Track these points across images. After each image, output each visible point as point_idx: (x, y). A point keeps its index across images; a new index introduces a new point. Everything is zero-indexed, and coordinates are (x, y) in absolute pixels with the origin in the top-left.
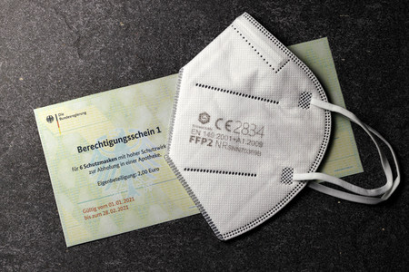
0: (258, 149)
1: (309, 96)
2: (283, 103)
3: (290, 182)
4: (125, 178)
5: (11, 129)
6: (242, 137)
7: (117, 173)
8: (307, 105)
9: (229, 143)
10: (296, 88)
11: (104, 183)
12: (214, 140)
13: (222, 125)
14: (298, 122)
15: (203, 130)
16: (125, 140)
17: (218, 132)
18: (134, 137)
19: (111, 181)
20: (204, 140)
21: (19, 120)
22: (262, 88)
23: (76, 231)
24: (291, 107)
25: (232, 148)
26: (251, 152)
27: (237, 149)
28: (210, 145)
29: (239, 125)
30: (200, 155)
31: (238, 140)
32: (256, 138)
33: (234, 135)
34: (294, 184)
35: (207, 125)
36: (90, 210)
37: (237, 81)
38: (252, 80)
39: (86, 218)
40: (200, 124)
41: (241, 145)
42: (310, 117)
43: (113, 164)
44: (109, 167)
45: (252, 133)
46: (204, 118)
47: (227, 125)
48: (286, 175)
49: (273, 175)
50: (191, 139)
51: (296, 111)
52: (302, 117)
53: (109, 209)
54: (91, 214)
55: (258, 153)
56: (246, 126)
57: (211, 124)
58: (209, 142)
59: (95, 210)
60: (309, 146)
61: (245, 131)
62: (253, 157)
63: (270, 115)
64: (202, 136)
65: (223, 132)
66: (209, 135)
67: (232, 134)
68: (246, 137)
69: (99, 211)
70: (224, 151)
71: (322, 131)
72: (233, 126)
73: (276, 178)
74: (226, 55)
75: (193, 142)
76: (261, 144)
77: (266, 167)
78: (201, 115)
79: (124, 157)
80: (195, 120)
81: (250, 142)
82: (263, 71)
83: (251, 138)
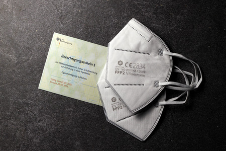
0: (144, 74)
1: (163, 50)
2: (152, 54)
3: (158, 86)
6: (136, 69)
7: (71, 72)
8: (162, 54)
9: (131, 72)
10: (157, 48)
11: (64, 73)
12: (125, 72)
13: (128, 65)
14: (159, 62)
15: (120, 68)
16: (80, 62)
17: (127, 68)
18: (84, 63)
19: (67, 74)
20: (121, 72)
22: (142, 49)
24: (155, 55)
25: (133, 74)
26: (141, 75)
27: (135, 75)
28: (124, 74)
29: (135, 65)
30: (120, 78)
31: (135, 71)
32: (143, 70)
33: (133, 69)
34: (160, 87)
35: (122, 66)
36: (53, 80)
39: (51, 82)
40: (119, 66)
41: (136, 73)
42: (164, 59)
43: (71, 68)
44: (69, 69)
45: (140, 67)
46: (120, 63)
47: (130, 65)
48: (156, 84)
49: (151, 84)
50: (116, 72)
51: (158, 57)
52: (160, 59)
55: (144, 76)
57: (123, 65)
59: (56, 81)
60: (164, 71)
61: (138, 67)
62: (141, 78)
63: (147, 60)
64: (120, 70)
65: (129, 68)
66: (123, 70)
67: (132, 69)
70: (130, 76)
71: (169, 65)
72: (133, 65)
73: (152, 86)
74: (127, 36)
75: (117, 73)
76: (145, 72)
77: (147, 81)
78: (119, 62)
79: (77, 68)
80: (116, 64)
81: (140, 71)
82: (143, 41)
83: (141, 70)
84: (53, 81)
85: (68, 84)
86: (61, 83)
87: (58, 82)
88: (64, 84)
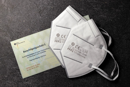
0: (85, 56)
1: (103, 46)
2: (95, 46)
4: (37, 58)
5: (21, 35)
6: (81, 52)
8: (101, 48)
9: (78, 52)
12: (74, 51)
13: (77, 47)
14: (98, 52)
15: (72, 47)
17: (76, 49)
19: (33, 59)
20: (71, 50)
21: (23, 32)
22: (90, 40)
24: (97, 48)
25: (78, 54)
26: (83, 56)
27: (79, 55)
28: (72, 52)
29: (81, 48)
30: (69, 53)
31: (80, 52)
32: (85, 53)
33: (79, 51)
34: (92, 68)
35: (73, 46)
37: (85, 36)
38: (88, 38)
40: (71, 45)
41: (81, 54)
42: (101, 52)
44: (32, 56)
45: (84, 52)
46: (73, 44)
47: (78, 48)
51: (98, 49)
55: (85, 58)
56: (83, 49)
57: (74, 46)
58: (72, 51)
60: (99, 59)
61: (83, 51)
62: (83, 58)
63: (91, 48)
64: (71, 48)
65: (77, 49)
66: (73, 49)
68: (83, 52)
70: (76, 54)
71: (103, 57)
72: (80, 48)
73: (87, 65)
75: (68, 50)
76: (86, 55)
77: (86, 62)
78: (72, 43)
80: (70, 44)
81: (83, 54)
82: (92, 36)
84: (28, 69)
85: (38, 65)
86: (33, 67)
87: (31, 68)
88: (35, 67)
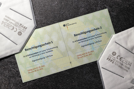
0: (128, 70)
4: (41, 59)
6: (124, 64)
9: (119, 64)
12: (115, 62)
13: (119, 58)
15: (112, 57)
17: (117, 59)
20: (111, 61)
23: (26, 77)
25: (119, 66)
26: (125, 70)
27: (121, 67)
28: (113, 63)
29: (124, 60)
31: (122, 65)
32: (128, 66)
33: (121, 63)
35: (114, 56)
40: (112, 55)
41: (122, 66)
45: (127, 64)
46: (114, 54)
47: (120, 59)
48: (133, 81)
49: (129, 79)
50: (107, 59)
53: (36, 69)
54: (31, 71)
55: (127, 71)
56: (126, 61)
57: (116, 56)
58: (113, 62)
62: (125, 72)
64: (111, 59)
65: (119, 60)
66: (114, 59)
67: (121, 62)
69: (33, 70)
70: (117, 66)
72: (122, 59)
73: (130, 81)
75: (108, 60)
76: (129, 68)
78: (113, 52)
80: (111, 53)
81: (126, 67)
83: (127, 65)
